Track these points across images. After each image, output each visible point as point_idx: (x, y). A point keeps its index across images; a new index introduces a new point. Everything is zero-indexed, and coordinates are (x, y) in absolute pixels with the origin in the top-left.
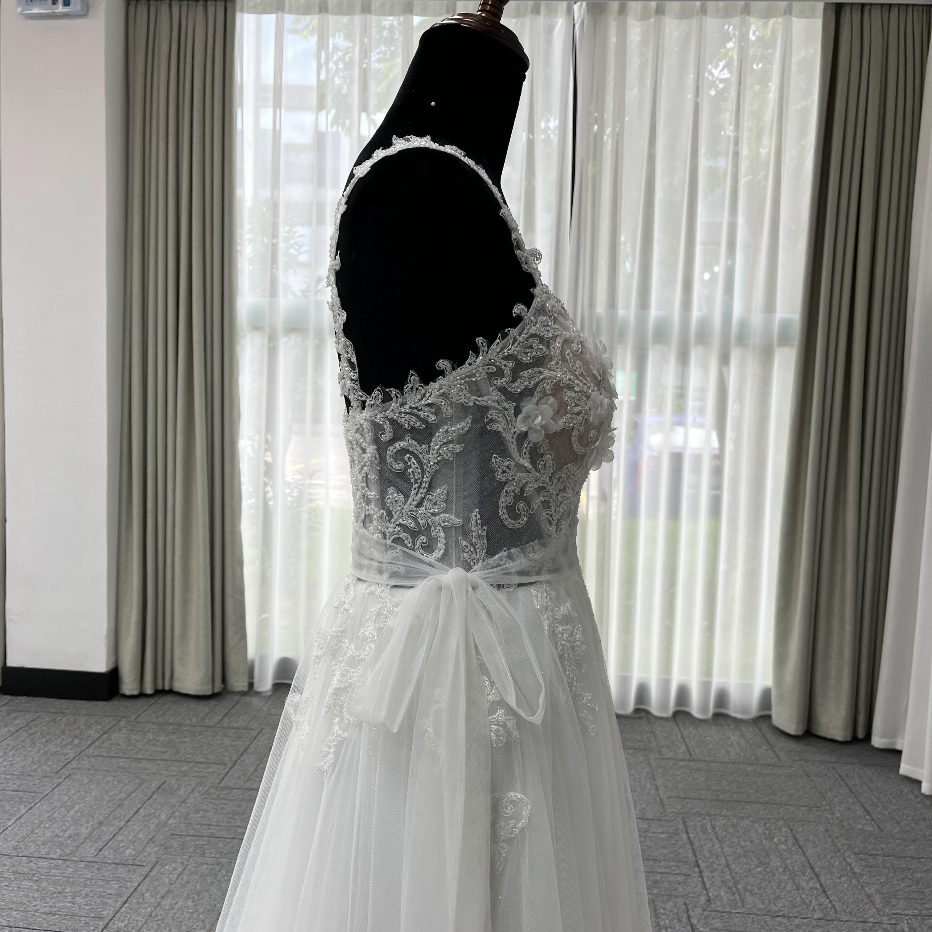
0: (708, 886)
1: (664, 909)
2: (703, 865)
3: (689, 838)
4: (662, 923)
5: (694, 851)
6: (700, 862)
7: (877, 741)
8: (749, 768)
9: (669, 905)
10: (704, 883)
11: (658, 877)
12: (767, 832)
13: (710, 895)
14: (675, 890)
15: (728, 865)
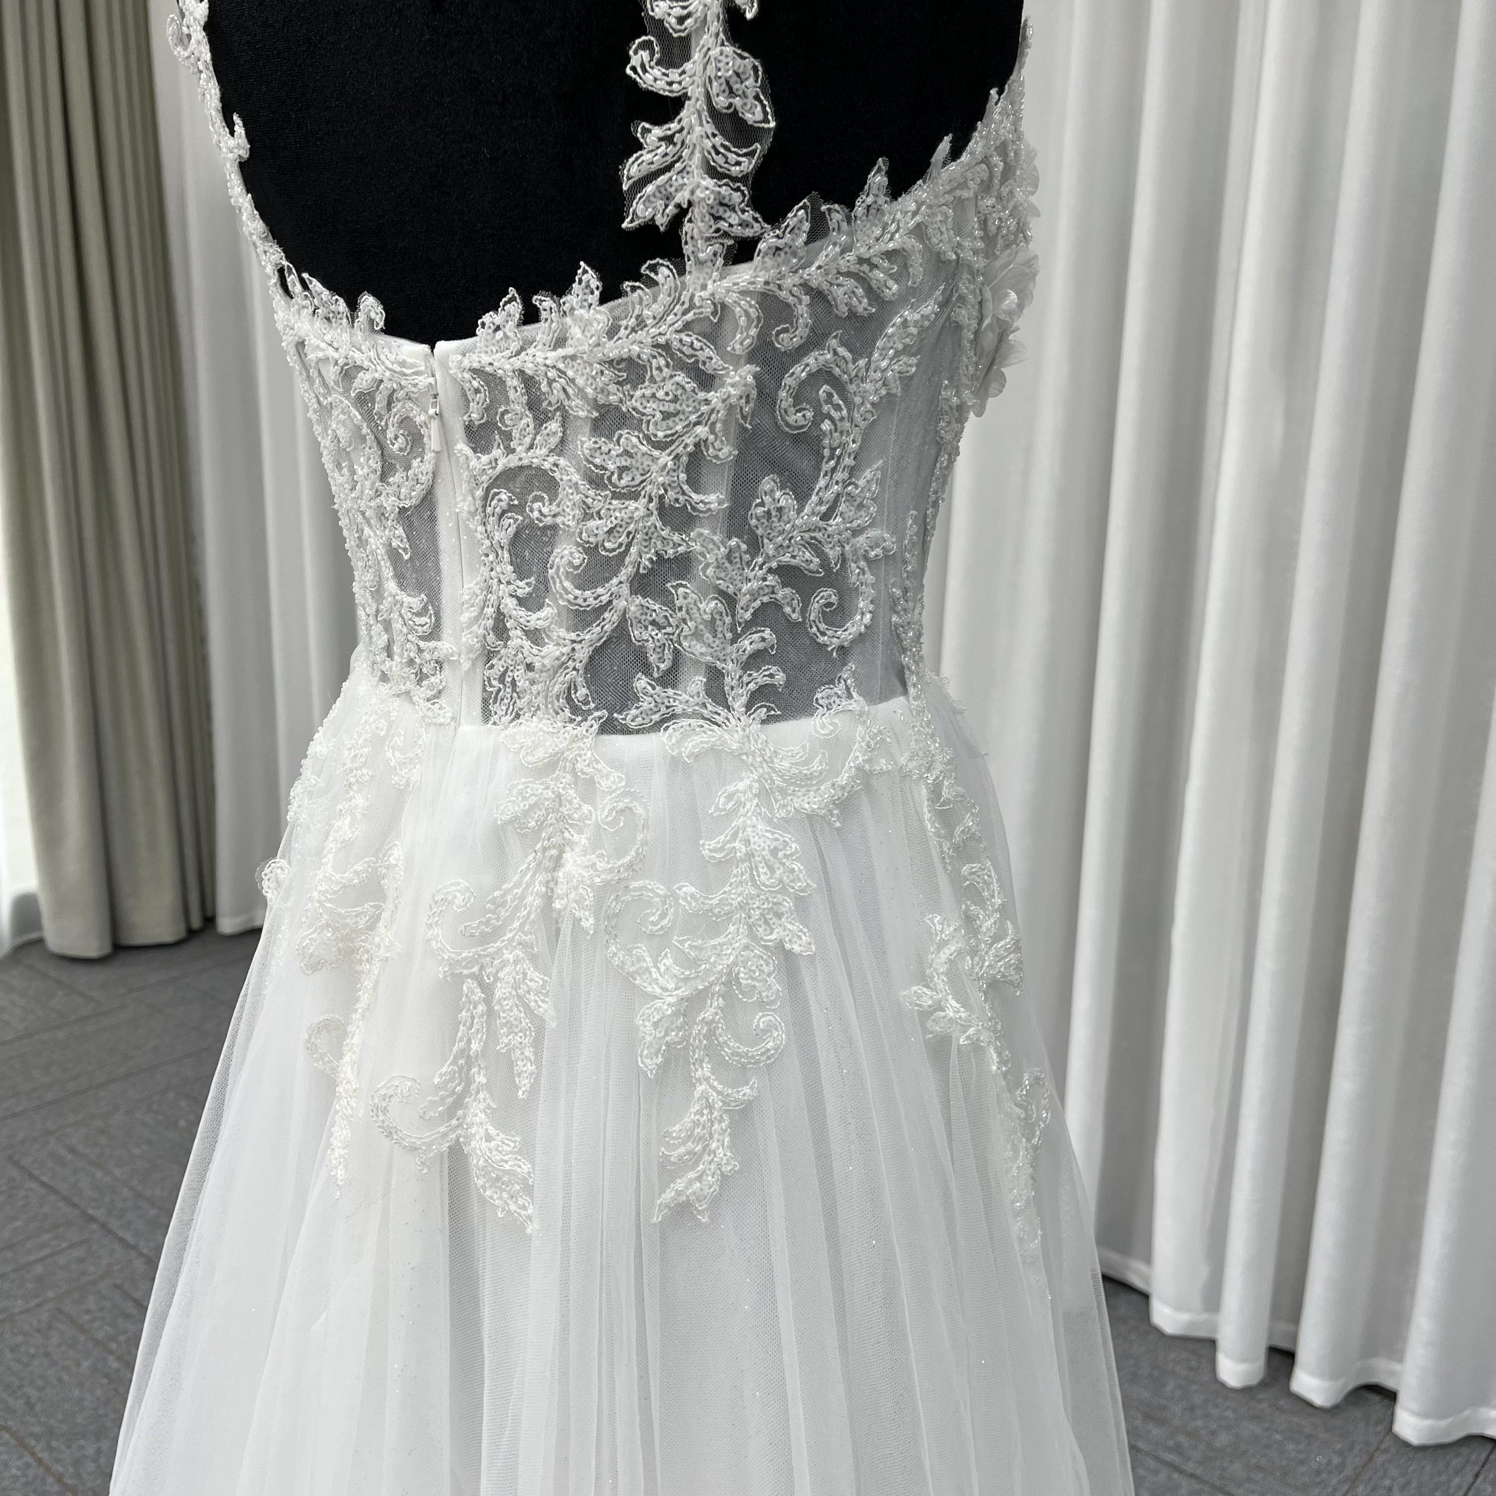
0: (131, 1240)
1: (88, 1312)
2: (99, 1214)
3: (43, 1184)
4: (100, 1335)
5: (66, 1199)
6: (90, 1211)
7: (227, 924)
8: (61, 1035)
9: (91, 1302)
10: (122, 1240)
11: (39, 1269)
12: (160, 1117)
13: (145, 1251)
14: (83, 1273)
15: (139, 1195)
